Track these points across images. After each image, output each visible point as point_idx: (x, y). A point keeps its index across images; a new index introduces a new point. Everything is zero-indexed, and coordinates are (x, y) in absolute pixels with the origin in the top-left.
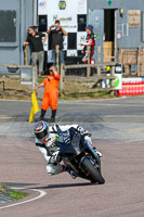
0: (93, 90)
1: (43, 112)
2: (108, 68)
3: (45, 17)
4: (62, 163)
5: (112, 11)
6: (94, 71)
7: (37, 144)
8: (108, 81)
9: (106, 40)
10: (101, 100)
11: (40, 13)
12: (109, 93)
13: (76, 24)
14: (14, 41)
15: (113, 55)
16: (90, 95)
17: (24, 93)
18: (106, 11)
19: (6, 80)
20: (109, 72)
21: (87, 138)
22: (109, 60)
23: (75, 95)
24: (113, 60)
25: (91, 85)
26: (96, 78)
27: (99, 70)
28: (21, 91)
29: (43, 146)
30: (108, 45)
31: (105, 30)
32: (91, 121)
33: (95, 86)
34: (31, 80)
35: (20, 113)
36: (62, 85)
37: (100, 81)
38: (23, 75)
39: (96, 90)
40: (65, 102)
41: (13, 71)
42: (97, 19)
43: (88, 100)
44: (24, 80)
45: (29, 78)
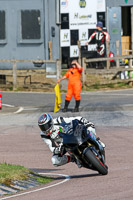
0: (113, 82)
1: (67, 102)
2: (127, 61)
3: (67, 15)
4: (67, 154)
5: (129, 8)
6: (113, 63)
7: (43, 136)
8: (126, 73)
9: (124, 35)
10: (121, 90)
11: (62, 12)
12: (128, 83)
13: (96, 21)
14: (39, 38)
15: (130, 48)
16: (110, 86)
17: (49, 86)
18: (123, 8)
19: (32, 74)
20: (127, 64)
21: (90, 129)
22: (127, 53)
23: (96, 87)
24: (130, 53)
25: (111, 77)
26: (115, 70)
27: (118, 63)
28: (46, 84)
29: (49, 137)
30: (125, 39)
31: (123, 26)
32: (112, 110)
33: (114, 78)
34: (55, 74)
35: (46, 104)
36: (84, 77)
37: (119, 73)
38: (48, 69)
39: (116, 81)
40: (87, 93)
41: (39, 65)
42: (115, 15)
43: (109, 90)
44: (49, 74)
45: (53, 71)
